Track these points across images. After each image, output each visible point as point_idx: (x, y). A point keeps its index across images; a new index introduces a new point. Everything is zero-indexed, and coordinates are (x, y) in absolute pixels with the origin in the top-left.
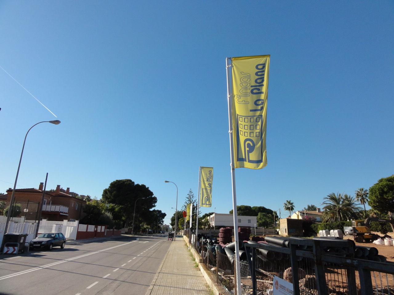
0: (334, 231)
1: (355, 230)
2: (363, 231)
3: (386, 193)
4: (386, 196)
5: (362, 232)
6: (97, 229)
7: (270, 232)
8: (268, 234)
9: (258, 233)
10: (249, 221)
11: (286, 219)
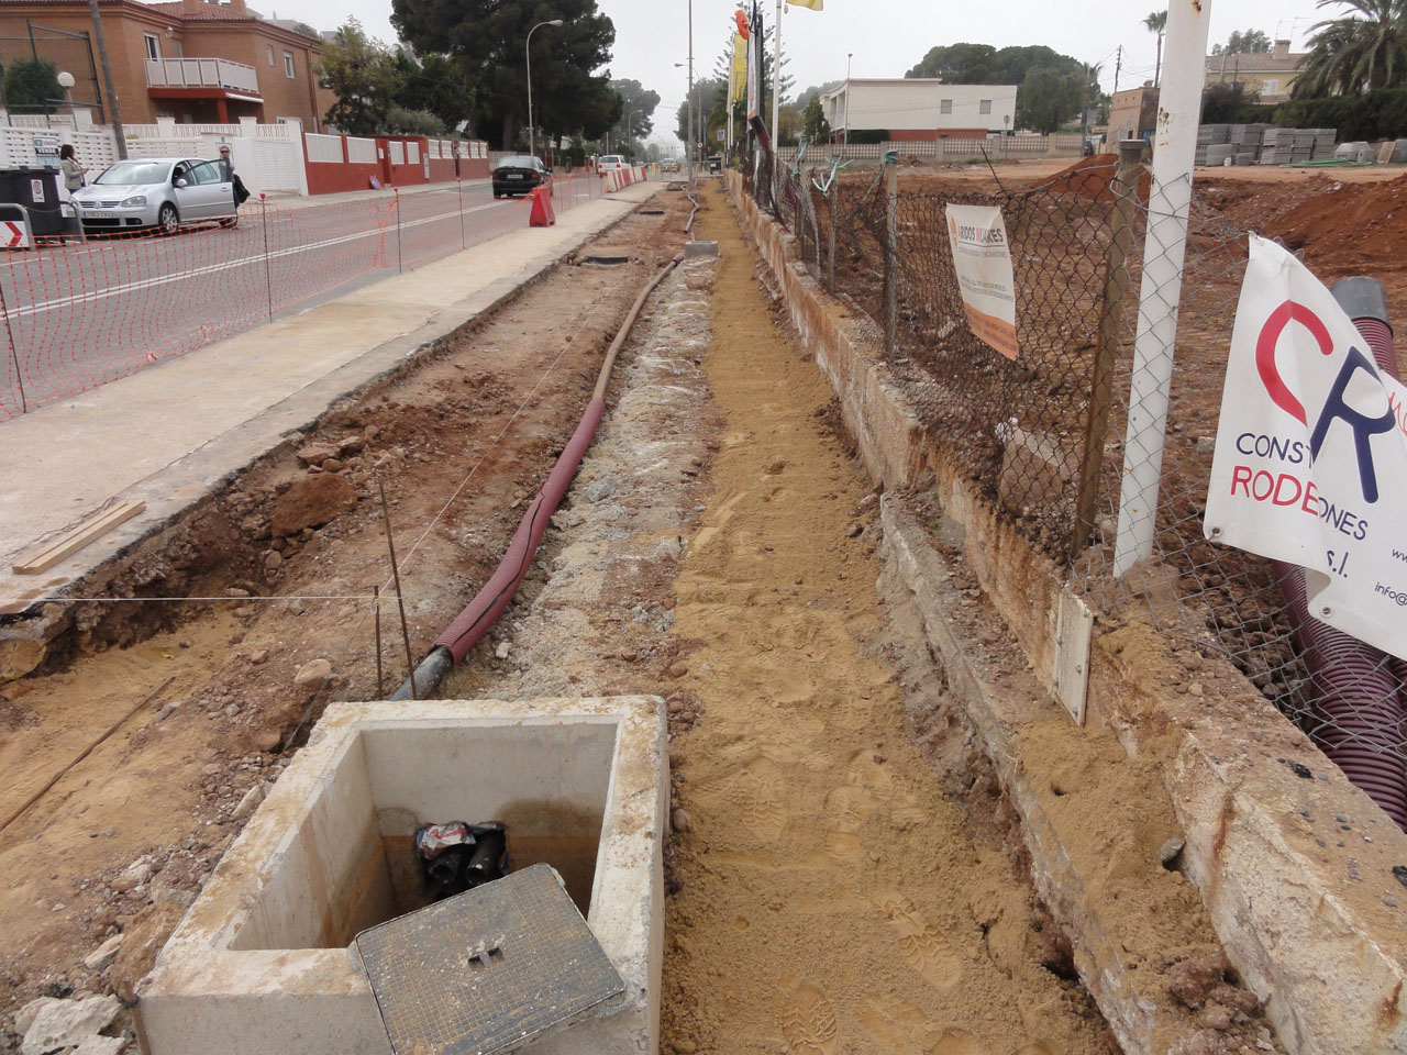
6: (386, 152)
7: (1065, 148)
8: (1053, 156)
9: (1017, 155)
10: (986, 105)
11: (1141, 92)
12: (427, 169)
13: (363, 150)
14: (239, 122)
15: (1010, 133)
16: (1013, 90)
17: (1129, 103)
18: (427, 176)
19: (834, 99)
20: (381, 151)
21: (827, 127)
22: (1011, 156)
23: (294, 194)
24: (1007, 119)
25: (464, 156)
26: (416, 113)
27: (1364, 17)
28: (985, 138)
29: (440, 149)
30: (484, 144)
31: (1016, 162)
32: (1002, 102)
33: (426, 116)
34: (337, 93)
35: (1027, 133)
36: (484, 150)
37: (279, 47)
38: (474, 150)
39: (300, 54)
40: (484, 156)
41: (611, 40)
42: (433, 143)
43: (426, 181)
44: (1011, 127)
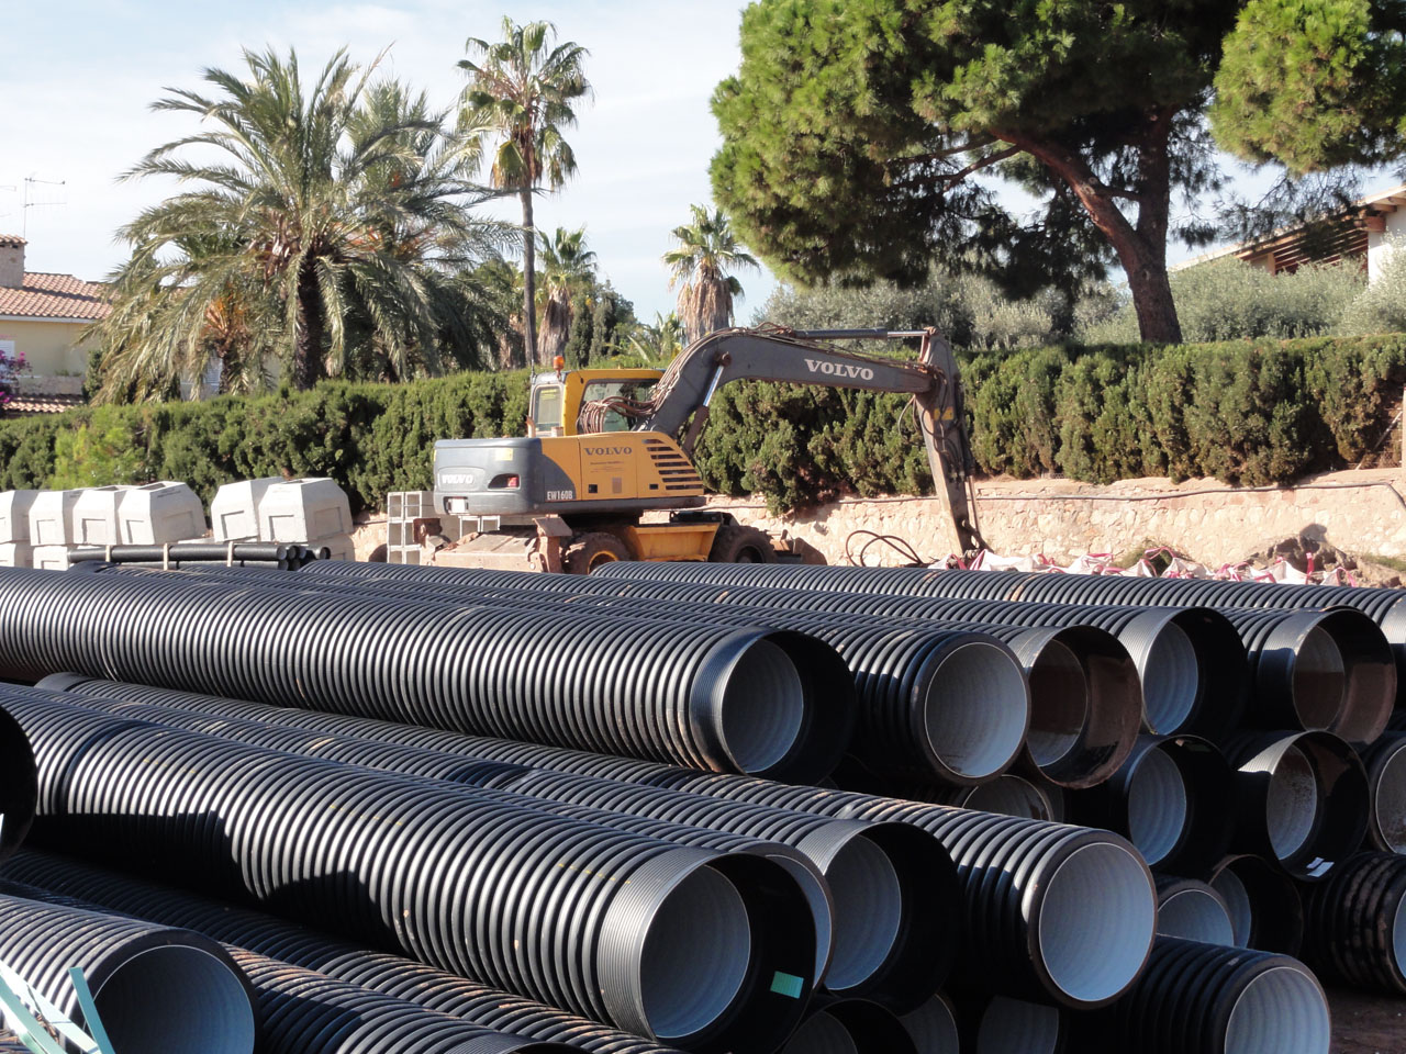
0: (257, 495)
1: (537, 471)
2: (617, 486)
3: (943, 63)
4: (934, 95)
5: (605, 493)
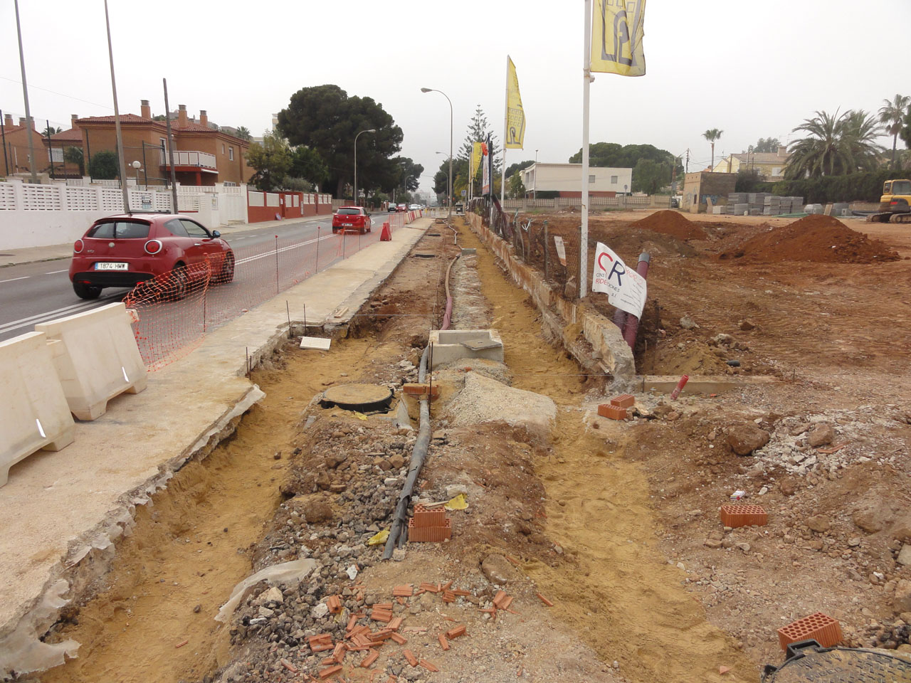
6: (284, 201)
7: (660, 203)
8: (654, 208)
9: (633, 207)
10: (614, 179)
11: (700, 174)
12: (302, 210)
13: (273, 200)
14: (214, 185)
15: (628, 194)
16: (630, 170)
17: (694, 180)
18: (302, 213)
19: (528, 174)
20: (282, 200)
21: (524, 188)
22: (628, 207)
23: (242, 222)
24: (626, 187)
25: (320, 202)
26: (297, 180)
27: (819, 138)
28: (615, 196)
29: (309, 199)
30: (330, 196)
31: (631, 211)
32: (623, 178)
33: (302, 181)
34: (255, 169)
35: (640, 194)
36: (330, 199)
37: (227, 145)
38: (325, 199)
39: (236, 148)
40: (330, 203)
41: (401, 139)
42: (305, 195)
43: (302, 216)
44: (629, 190)
